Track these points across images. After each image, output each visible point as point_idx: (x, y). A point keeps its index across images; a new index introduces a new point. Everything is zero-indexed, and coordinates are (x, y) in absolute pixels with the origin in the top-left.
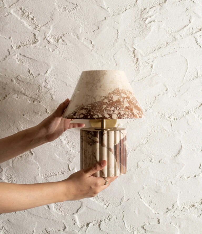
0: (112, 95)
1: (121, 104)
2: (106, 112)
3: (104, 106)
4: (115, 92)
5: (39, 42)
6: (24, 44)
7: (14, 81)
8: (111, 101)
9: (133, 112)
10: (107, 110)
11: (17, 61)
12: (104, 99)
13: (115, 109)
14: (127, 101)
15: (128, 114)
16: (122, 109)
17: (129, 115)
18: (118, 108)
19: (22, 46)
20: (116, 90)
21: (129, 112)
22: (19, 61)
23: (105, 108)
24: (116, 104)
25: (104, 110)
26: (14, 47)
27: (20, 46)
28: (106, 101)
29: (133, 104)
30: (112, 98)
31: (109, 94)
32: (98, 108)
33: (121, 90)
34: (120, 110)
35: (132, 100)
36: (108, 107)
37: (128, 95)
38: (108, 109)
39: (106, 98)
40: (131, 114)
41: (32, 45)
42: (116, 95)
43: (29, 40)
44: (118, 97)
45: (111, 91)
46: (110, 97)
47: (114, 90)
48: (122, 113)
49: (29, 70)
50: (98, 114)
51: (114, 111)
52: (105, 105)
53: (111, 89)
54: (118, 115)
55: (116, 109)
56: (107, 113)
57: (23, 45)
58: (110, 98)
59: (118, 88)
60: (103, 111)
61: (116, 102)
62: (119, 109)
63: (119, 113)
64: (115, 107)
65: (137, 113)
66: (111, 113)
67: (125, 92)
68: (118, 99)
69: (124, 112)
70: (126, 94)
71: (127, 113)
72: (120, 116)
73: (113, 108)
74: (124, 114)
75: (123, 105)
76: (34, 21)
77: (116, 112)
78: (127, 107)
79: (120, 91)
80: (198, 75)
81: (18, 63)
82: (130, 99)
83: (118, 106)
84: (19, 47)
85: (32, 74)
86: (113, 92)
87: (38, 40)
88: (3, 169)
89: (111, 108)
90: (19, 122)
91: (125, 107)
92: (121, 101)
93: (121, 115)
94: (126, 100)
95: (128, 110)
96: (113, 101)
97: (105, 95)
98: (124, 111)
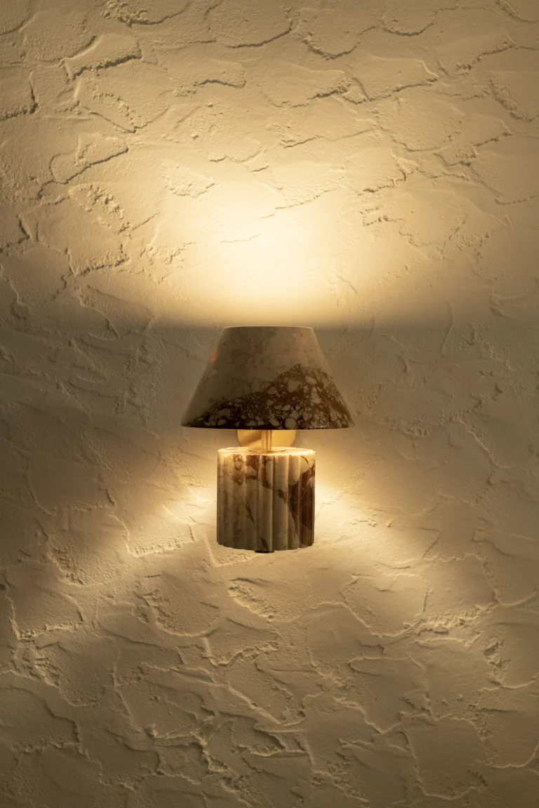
0: (286, 380)
1: (305, 399)
2: (274, 415)
3: (270, 403)
4: (293, 372)
5: (130, 261)
6: (97, 265)
7: (75, 345)
8: (284, 392)
9: (330, 415)
10: (276, 410)
11: (81, 303)
12: (268, 388)
13: (292, 409)
14: (318, 391)
15: (319, 420)
16: (306, 409)
17: (322, 422)
18: (298, 408)
19: (93, 269)
20: (293, 369)
21: (322, 416)
22: (85, 302)
23: (272, 407)
24: (294, 399)
25: (270, 411)
26: (75, 270)
27: (89, 270)
28: (273, 391)
29: (329, 399)
30: (286, 385)
31: (282, 377)
32: (256, 406)
33: (306, 369)
34: (302, 411)
35: (327, 392)
36: (277, 405)
37: (319, 379)
38: (276, 408)
39: (273, 385)
40: (324, 419)
41: (114, 268)
42: (295, 380)
43: (107, 257)
44: (299, 383)
45: (284, 371)
46: (282, 384)
47: (291, 369)
48: (306, 417)
49: (108, 322)
50: (257, 418)
51: (289, 412)
52: (272, 399)
53: (285, 366)
54: (299, 422)
55: (294, 408)
56: (276, 417)
57: (94, 267)
58: (282, 386)
59: (299, 365)
60: (267, 412)
61: (295, 394)
62: (301, 408)
63: (301, 418)
64: (291, 405)
65: (336, 418)
66: (283, 417)
67: (314, 374)
68: (298, 387)
69: (311, 415)
70: (315, 378)
71: (316, 417)
72: (302, 423)
73: (287, 407)
74: (311, 419)
75: (309, 399)
76: (119, 215)
77: (295, 415)
78: (318, 407)
79: (304, 372)
80: (473, 339)
81: (84, 306)
82: (325, 388)
83: (298, 403)
84: (85, 272)
85: (113, 331)
86: (288, 372)
87: (128, 256)
88: (50, 536)
89: (283, 406)
90: (84, 436)
91: (312, 404)
92: (305, 392)
93: (305, 422)
94: (315, 389)
95: (320, 411)
96: (287, 392)
97: (272, 380)
98: (310, 412)
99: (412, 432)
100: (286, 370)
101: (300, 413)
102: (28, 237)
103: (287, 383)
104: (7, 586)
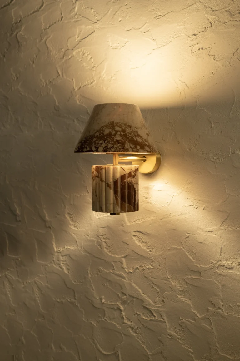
0: (104, 129)
1: (112, 137)
2: (94, 145)
3: (94, 139)
4: (109, 125)
5: (95, 82)
6: (84, 85)
8: (102, 135)
9: (124, 146)
10: (96, 143)
12: (96, 133)
13: (103, 142)
14: (121, 134)
15: (116, 148)
16: (110, 143)
17: (118, 149)
18: (106, 142)
20: (110, 123)
21: (119, 146)
23: (95, 141)
24: (105, 137)
25: (93, 143)
26: (76, 88)
27: (80, 87)
28: (97, 134)
29: (128, 138)
30: (104, 131)
31: (103, 127)
32: (89, 141)
33: (117, 123)
34: (108, 143)
35: (128, 134)
36: (97, 140)
37: (123, 128)
38: (96, 142)
39: (98, 131)
40: (120, 147)
41: (89, 86)
42: (109, 129)
44: (111, 130)
45: (105, 124)
46: (102, 130)
47: (108, 123)
48: (109, 146)
50: (88, 147)
51: (102, 144)
53: (106, 122)
54: (105, 149)
55: (104, 142)
56: (95, 146)
58: (102, 131)
59: (113, 122)
61: (107, 135)
62: (108, 142)
63: (107, 147)
64: (103, 141)
65: (130, 147)
66: (98, 146)
67: (121, 126)
68: (109, 132)
69: (112, 145)
70: (121, 128)
71: (115, 146)
72: (106, 149)
73: (102, 141)
74: (112, 147)
75: (114, 138)
77: (104, 145)
78: (118, 141)
79: (115, 124)
81: (79, 104)
82: (126, 132)
83: (107, 140)
86: (107, 125)
89: (100, 141)
91: (115, 140)
92: (112, 134)
93: (108, 148)
94: (119, 133)
95: (118, 143)
96: (103, 134)
97: (98, 129)
98: (113, 144)
99: (215, 160)
100: (106, 124)
101: (107, 144)
102: (60, 75)
103: (104, 130)
104: (52, 228)
